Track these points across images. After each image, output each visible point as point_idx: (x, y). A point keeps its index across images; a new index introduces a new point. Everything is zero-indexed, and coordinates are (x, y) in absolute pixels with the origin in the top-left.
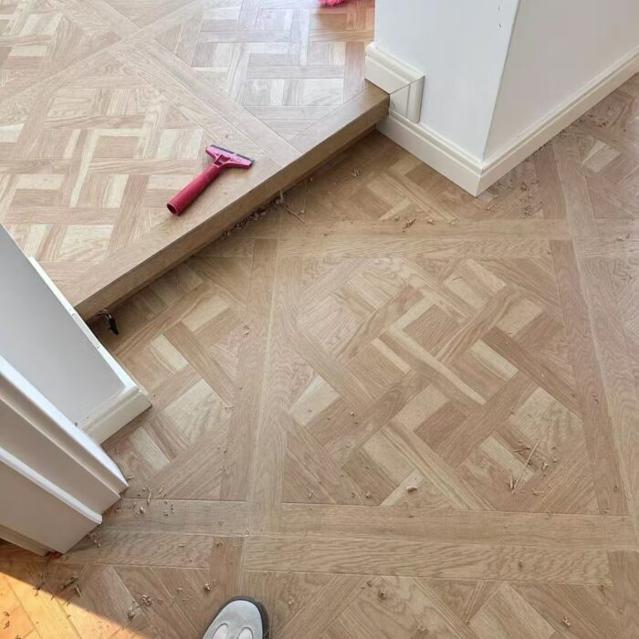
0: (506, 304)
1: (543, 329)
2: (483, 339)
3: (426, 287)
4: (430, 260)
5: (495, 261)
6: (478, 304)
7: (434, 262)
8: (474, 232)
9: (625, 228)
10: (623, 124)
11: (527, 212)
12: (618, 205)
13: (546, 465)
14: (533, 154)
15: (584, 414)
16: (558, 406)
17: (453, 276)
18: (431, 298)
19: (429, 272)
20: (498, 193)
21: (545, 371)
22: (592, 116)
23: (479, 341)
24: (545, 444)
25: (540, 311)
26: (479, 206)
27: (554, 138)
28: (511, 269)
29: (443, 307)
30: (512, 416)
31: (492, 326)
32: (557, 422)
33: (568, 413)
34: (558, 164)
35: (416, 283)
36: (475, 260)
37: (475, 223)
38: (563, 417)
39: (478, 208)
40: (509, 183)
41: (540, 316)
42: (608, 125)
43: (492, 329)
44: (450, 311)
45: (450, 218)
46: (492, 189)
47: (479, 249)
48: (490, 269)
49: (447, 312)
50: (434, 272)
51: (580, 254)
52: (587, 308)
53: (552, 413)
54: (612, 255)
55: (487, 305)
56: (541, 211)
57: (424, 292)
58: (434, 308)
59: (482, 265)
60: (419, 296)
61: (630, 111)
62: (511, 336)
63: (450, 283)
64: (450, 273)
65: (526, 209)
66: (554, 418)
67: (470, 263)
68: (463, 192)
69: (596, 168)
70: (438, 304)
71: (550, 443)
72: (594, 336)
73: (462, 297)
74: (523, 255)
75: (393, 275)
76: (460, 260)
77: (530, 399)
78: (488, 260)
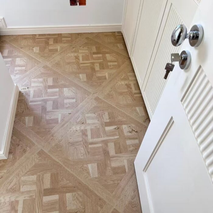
0: (41, 180)
1: (54, 179)
2: (44, 196)
3: (17, 197)
4: (11, 188)
5: (28, 172)
6: (34, 188)
7: (13, 188)
8: (16, 169)
9: (51, 135)
10: (28, 108)
11: (25, 151)
12: (44, 130)
13: (83, 211)
14: (12, 134)
15: (80, 190)
16: (74, 194)
17: (21, 187)
18: (21, 199)
19: (14, 192)
20: (12, 153)
21: (63, 188)
22: (18, 112)
23: (43, 197)
24: (79, 206)
25: (50, 174)
26: (10, 160)
27: (14, 125)
28: (34, 170)
29: (26, 198)
30: (67, 208)
31: (43, 190)
32: (77, 198)
33: (77, 193)
34: (21, 131)
35: (13, 199)
36: (23, 176)
37: (14, 166)
38: (77, 195)
39: (11, 161)
40: (13, 147)
41: (51, 175)
42: (24, 111)
43: (44, 191)
44: (29, 197)
45: (5, 171)
46: (10, 153)
47: (21, 173)
48: (29, 175)
49: (29, 198)
50: (15, 190)
51: (46, 151)
52: (59, 163)
53: (74, 197)
54: (53, 145)
55: (37, 186)
56: (28, 148)
57: (17, 199)
58: (24, 201)
59: (26, 176)
60: (17, 202)
61: (26, 104)
62: (49, 188)
63: (22, 190)
64: (20, 187)
65: (23, 151)
66: (75, 198)
67: (23, 178)
68: (2, 161)
69: (31, 125)
70: (24, 199)
71: (80, 205)
72: (66, 168)
73: (29, 190)
74: (34, 164)
75: (4, 204)
76: (19, 180)
77: (67, 199)
78: (26, 173)
